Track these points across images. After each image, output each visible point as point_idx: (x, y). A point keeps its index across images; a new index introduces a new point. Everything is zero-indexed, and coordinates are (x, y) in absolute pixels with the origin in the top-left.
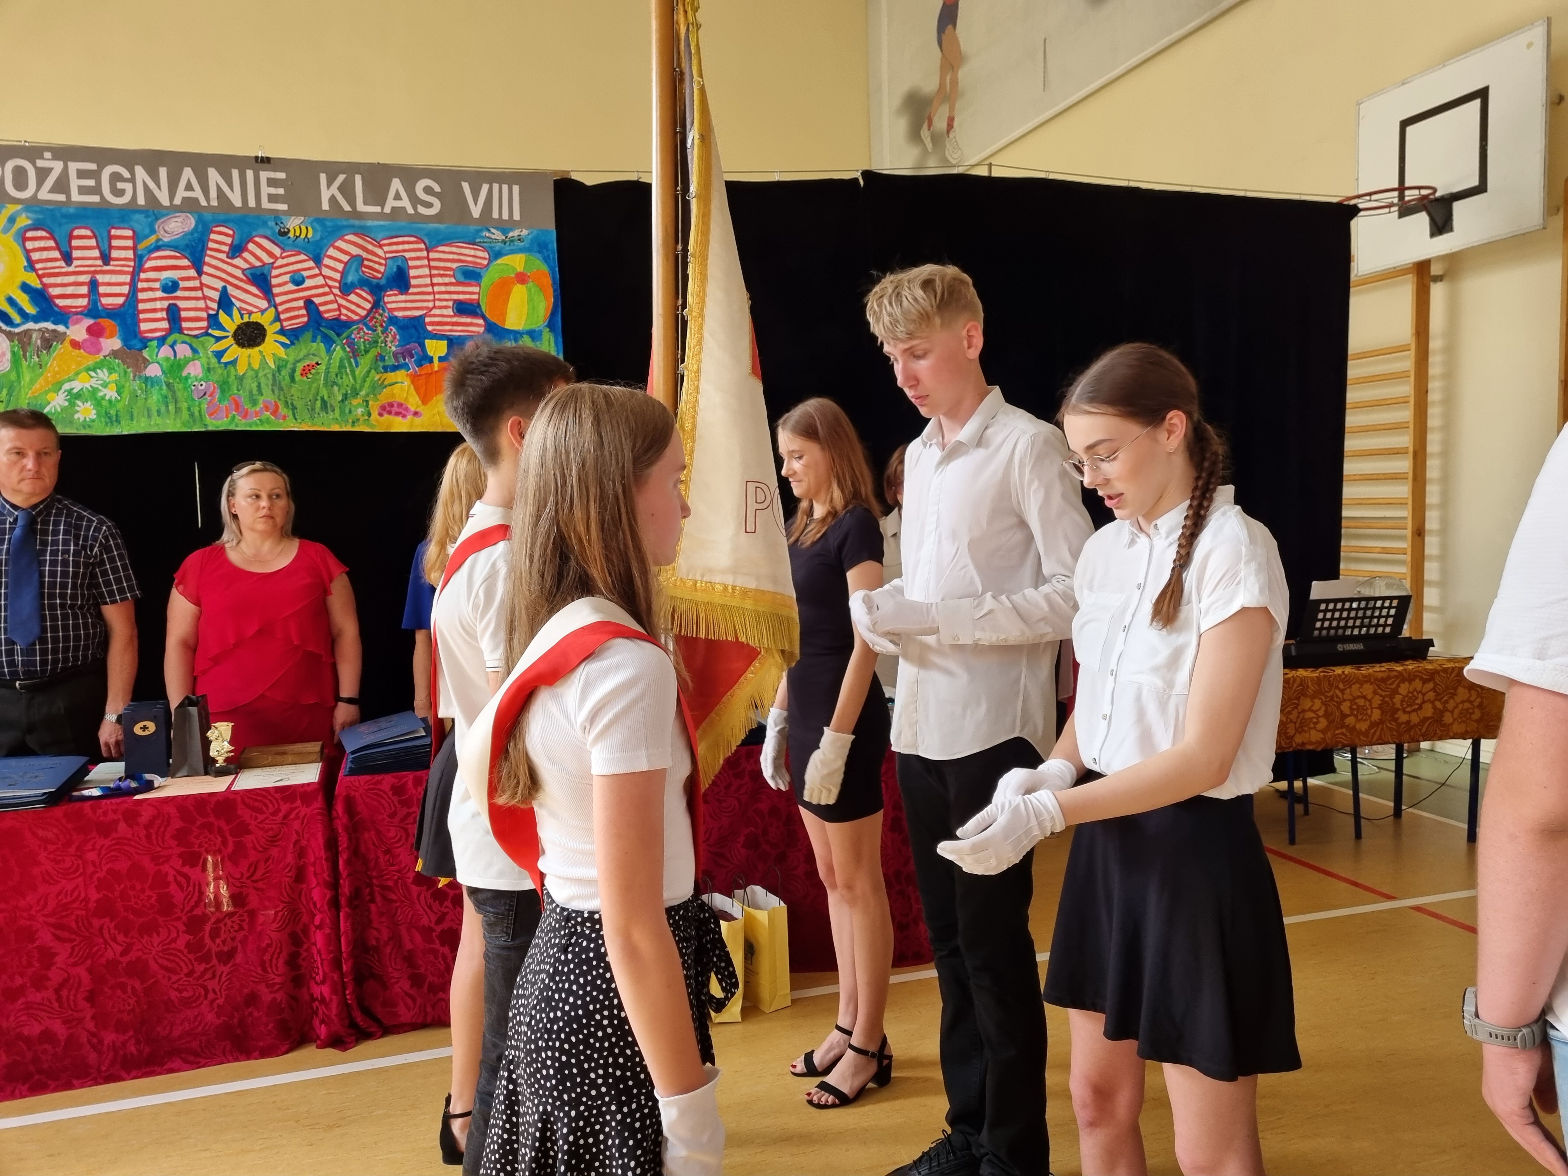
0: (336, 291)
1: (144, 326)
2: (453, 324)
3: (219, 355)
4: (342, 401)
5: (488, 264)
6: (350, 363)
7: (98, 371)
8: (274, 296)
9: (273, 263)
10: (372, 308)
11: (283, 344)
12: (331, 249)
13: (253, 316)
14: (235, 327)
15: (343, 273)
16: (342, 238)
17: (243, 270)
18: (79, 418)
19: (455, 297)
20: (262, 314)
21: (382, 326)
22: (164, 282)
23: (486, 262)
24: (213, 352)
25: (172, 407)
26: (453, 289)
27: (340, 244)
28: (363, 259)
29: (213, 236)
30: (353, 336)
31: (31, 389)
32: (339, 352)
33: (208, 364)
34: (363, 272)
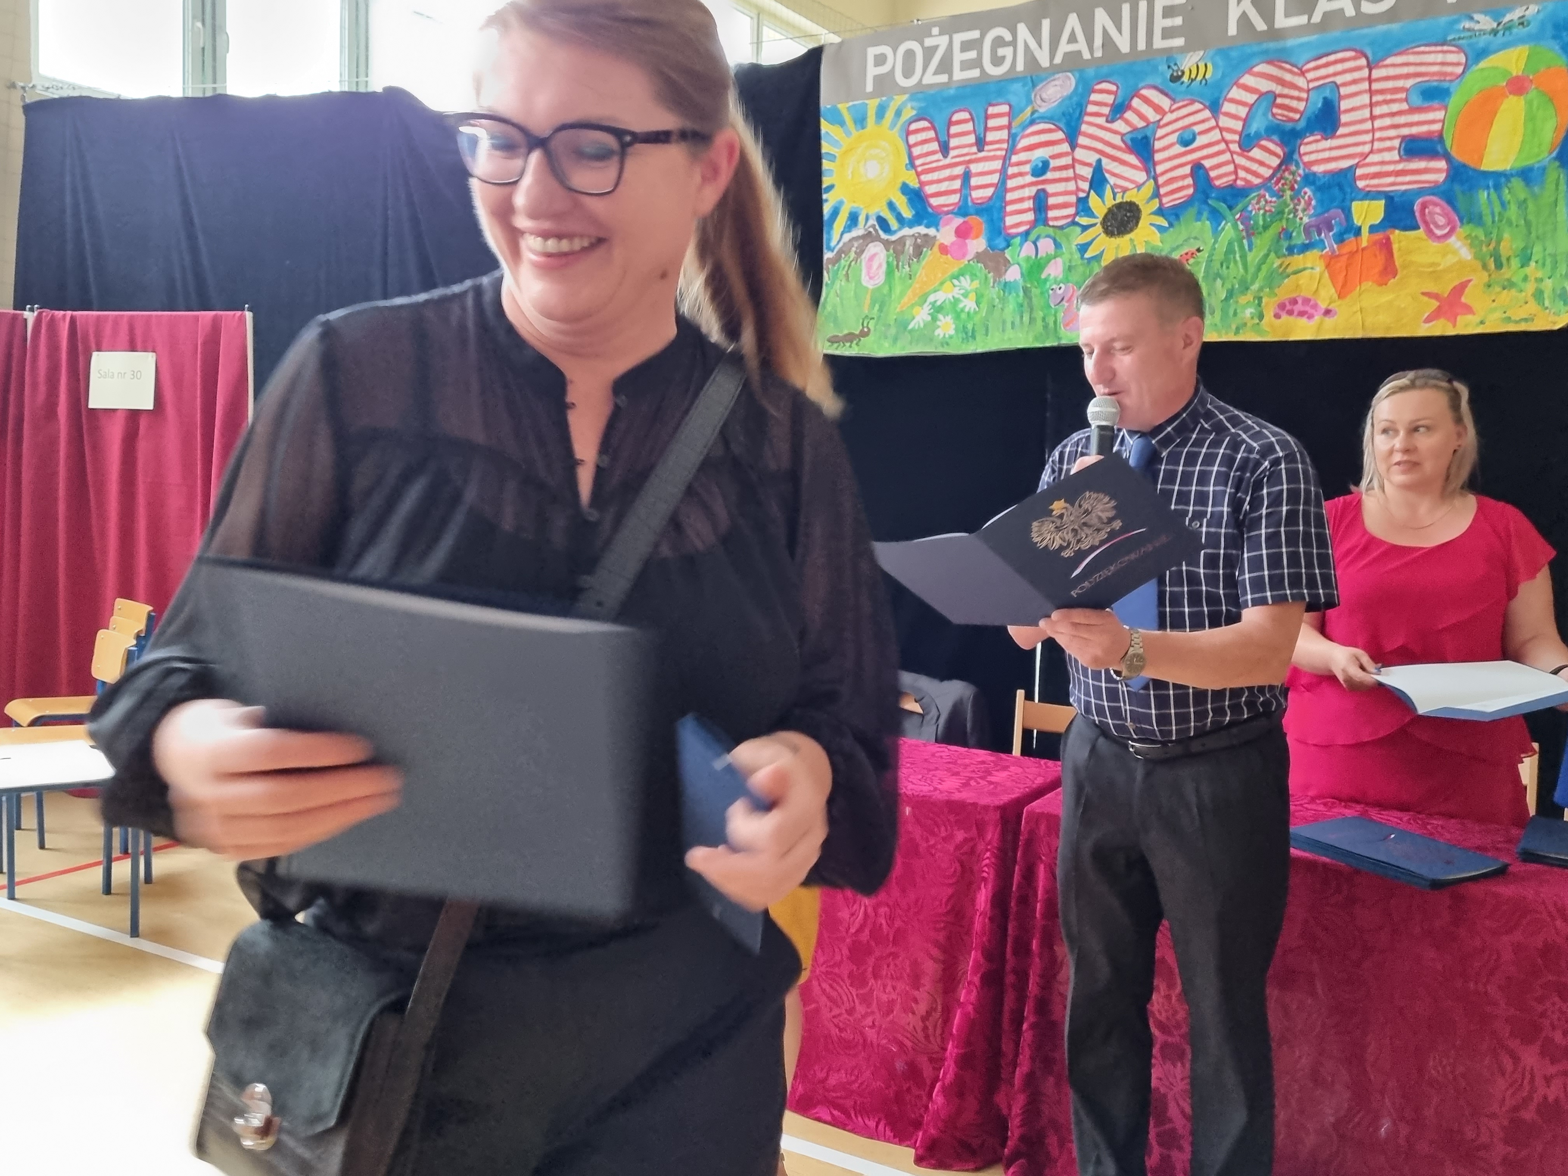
0: (1235, 147)
1: (1010, 221)
2: (1398, 173)
3: (1083, 248)
4: (1227, 299)
5: (1464, 72)
6: (1241, 246)
7: (962, 278)
8: (1155, 164)
9: (1159, 121)
10: (1280, 165)
11: (1161, 229)
12: (1235, 88)
13: (1128, 194)
14: (1105, 211)
15: (1245, 121)
16: (1249, 71)
17: (1123, 135)
18: (939, 335)
19: (1406, 131)
20: (1138, 190)
21: (1292, 188)
22: (1034, 164)
23: (1459, 70)
24: (1077, 245)
25: (1026, 318)
26: (1402, 120)
27: (1248, 80)
28: (1276, 96)
29: (1094, 97)
30: (1250, 208)
31: (899, 303)
32: (1229, 231)
33: (1070, 261)
34: (1274, 115)
